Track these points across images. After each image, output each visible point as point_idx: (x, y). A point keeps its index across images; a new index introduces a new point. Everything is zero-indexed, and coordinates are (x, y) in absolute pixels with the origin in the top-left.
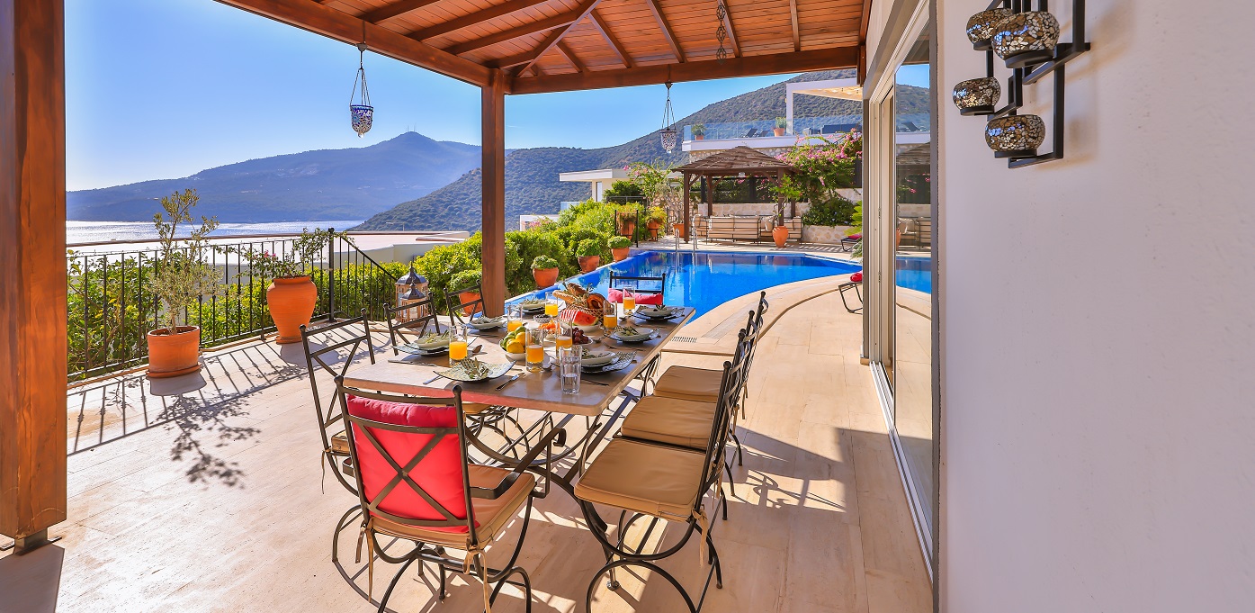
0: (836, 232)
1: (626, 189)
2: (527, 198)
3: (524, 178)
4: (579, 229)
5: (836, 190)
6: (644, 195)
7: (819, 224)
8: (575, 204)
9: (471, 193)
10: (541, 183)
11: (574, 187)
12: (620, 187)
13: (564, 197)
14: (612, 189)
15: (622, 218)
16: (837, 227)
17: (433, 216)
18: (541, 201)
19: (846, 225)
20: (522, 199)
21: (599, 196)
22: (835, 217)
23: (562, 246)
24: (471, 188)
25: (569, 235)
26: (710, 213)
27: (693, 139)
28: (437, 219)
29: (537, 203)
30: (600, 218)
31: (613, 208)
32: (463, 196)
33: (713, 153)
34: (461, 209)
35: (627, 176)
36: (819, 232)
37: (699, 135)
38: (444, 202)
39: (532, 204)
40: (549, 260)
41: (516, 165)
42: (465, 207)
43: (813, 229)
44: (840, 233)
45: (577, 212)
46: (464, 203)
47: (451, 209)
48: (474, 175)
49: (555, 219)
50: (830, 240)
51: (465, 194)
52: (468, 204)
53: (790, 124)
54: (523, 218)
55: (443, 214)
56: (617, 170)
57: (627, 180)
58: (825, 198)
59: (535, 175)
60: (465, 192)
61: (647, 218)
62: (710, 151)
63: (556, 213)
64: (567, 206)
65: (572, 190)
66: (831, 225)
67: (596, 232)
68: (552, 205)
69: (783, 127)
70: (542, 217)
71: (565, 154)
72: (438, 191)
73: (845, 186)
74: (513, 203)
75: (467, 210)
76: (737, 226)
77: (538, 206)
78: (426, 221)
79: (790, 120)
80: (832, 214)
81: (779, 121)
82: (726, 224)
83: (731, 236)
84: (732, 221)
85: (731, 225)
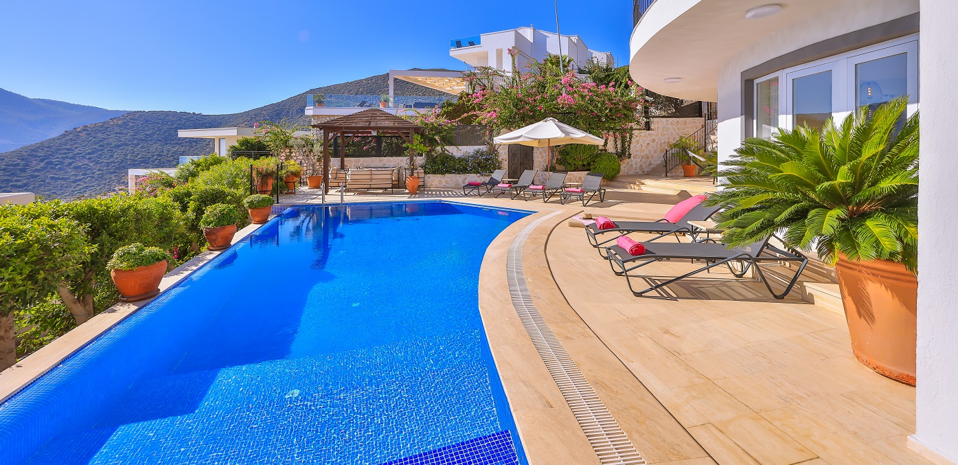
0: (446, 179)
1: (252, 145)
2: (144, 153)
3: (142, 136)
4: (202, 187)
5: (445, 147)
6: (271, 150)
7: (434, 173)
8: (195, 158)
9: (76, 148)
10: (160, 141)
11: (194, 144)
12: (246, 143)
13: (183, 152)
14: (237, 145)
15: (259, 173)
16: (447, 175)
17: (23, 170)
18: (159, 155)
19: (453, 173)
20: (138, 154)
21: (223, 151)
22: (446, 167)
23: (178, 213)
24: (75, 144)
25: (188, 194)
26: (343, 167)
27: (315, 105)
28: (29, 172)
29: (155, 157)
30: (232, 174)
31: (244, 163)
32: (65, 151)
33: (332, 118)
34: (62, 163)
35: (251, 134)
36: (434, 180)
37: (320, 103)
38: (39, 157)
39: (149, 158)
40: (147, 250)
41: (131, 124)
42: (67, 161)
43: (429, 178)
44: (448, 180)
45: (198, 165)
46: (67, 157)
47: (51, 163)
48: (79, 132)
49: (172, 173)
50: (442, 186)
51: (68, 149)
52: (71, 158)
53: (391, 99)
54: (132, 172)
55: (38, 167)
56: (241, 129)
57: (253, 137)
58: (436, 153)
59: (154, 133)
60: (69, 147)
61: (284, 172)
62: (329, 116)
63: (174, 166)
64: (187, 161)
65: (191, 147)
66: (442, 173)
67: (227, 190)
68: (171, 159)
69: (386, 101)
70: (155, 171)
71: (185, 117)
72: (29, 146)
73: (451, 144)
74: (128, 157)
75: (70, 164)
76: (374, 177)
77: (156, 159)
78: (13, 174)
79: (391, 97)
80: (442, 165)
81: (383, 97)
82: (364, 175)
83: (368, 186)
84: (369, 173)
85: (368, 177)
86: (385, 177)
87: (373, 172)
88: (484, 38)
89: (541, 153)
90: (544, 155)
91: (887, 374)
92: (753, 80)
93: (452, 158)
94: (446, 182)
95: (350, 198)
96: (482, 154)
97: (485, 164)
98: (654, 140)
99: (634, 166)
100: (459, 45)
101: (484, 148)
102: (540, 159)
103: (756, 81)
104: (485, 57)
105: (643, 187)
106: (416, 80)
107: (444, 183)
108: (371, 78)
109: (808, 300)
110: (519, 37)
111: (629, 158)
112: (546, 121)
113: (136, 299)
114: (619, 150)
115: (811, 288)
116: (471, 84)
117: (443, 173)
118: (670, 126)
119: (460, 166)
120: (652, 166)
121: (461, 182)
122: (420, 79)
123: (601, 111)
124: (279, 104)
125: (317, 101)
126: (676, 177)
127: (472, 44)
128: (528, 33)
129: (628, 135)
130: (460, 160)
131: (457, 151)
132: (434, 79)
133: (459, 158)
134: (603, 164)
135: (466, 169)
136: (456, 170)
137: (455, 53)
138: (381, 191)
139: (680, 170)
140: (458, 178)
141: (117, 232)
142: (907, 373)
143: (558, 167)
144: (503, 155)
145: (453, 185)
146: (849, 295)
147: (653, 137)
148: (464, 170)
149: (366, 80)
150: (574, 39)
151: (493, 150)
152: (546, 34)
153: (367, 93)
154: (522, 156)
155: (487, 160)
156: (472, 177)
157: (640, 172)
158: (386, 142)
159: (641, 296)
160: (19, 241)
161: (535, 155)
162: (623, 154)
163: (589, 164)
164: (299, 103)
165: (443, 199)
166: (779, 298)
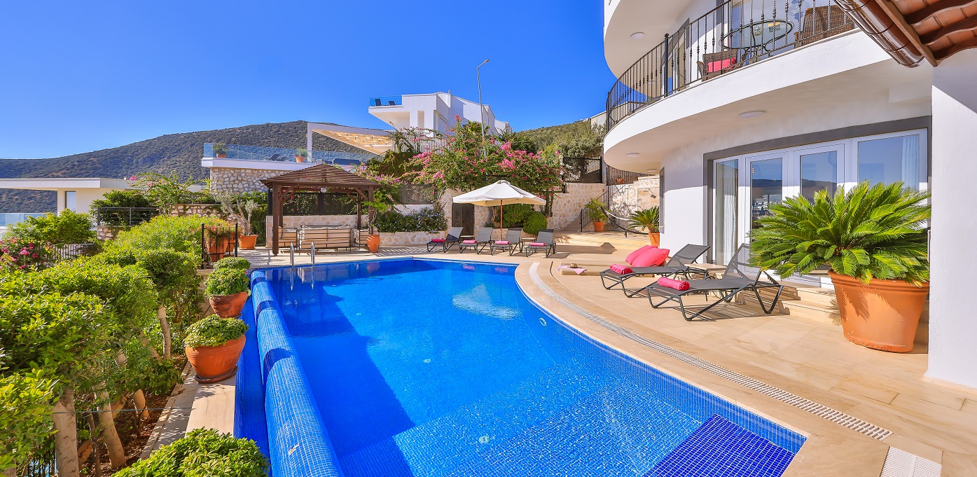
0: (395, 237)
1: (129, 200)
6: (156, 207)
15: (211, 233)
16: (397, 233)
22: (396, 225)
27: (215, 156)
36: (386, 239)
37: (221, 153)
44: (398, 238)
50: (391, 243)
53: (310, 154)
69: (304, 155)
76: (330, 236)
79: (310, 151)
80: (392, 223)
81: (300, 151)
82: (320, 234)
83: (325, 246)
84: (325, 231)
85: (325, 236)
86: (342, 236)
87: (330, 231)
88: (405, 98)
89: (480, 212)
90: (483, 213)
91: (875, 347)
92: (713, 160)
93: (400, 216)
94: (396, 240)
95: (302, 259)
96: (430, 212)
97: (431, 222)
98: (569, 201)
99: (555, 223)
100: (378, 103)
101: (430, 207)
102: (480, 218)
103: (715, 162)
104: (406, 117)
105: (570, 241)
106: (335, 135)
107: (393, 241)
108: (247, 128)
109: (786, 312)
110: (439, 101)
111: (551, 216)
112: (500, 183)
113: (221, 378)
114: (544, 210)
115: (786, 304)
116: (397, 143)
117: (393, 231)
118: (580, 190)
119: (409, 224)
120: (567, 223)
121: (410, 240)
122: (340, 134)
123: (531, 175)
124: (116, 151)
125: (218, 152)
126: (588, 232)
127: (392, 103)
128: (446, 98)
129: (550, 197)
130: (409, 218)
131: (405, 210)
132: (355, 135)
133: (407, 217)
134: (534, 222)
135: (416, 227)
136: (406, 228)
137: (374, 111)
138: (333, 251)
139: (591, 226)
140: (407, 235)
141: (124, 307)
142: (887, 344)
143: (496, 224)
144: (448, 213)
145: (403, 243)
146: (850, 302)
147: (569, 199)
148: (413, 228)
149: (240, 128)
150: (487, 107)
151: (439, 209)
152: (463, 101)
153: (241, 143)
154: (465, 214)
155: (435, 218)
156: (421, 235)
157: (559, 229)
158: (308, 200)
159: (691, 320)
160: (53, 324)
161: (475, 213)
162: (547, 211)
163: (522, 222)
164: (148, 151)
165: (414, 256)
166: (768, 313)
